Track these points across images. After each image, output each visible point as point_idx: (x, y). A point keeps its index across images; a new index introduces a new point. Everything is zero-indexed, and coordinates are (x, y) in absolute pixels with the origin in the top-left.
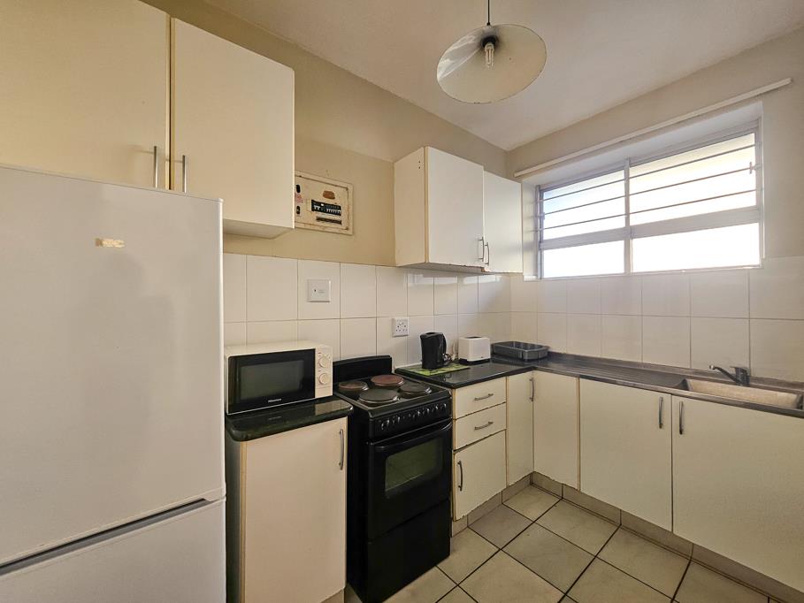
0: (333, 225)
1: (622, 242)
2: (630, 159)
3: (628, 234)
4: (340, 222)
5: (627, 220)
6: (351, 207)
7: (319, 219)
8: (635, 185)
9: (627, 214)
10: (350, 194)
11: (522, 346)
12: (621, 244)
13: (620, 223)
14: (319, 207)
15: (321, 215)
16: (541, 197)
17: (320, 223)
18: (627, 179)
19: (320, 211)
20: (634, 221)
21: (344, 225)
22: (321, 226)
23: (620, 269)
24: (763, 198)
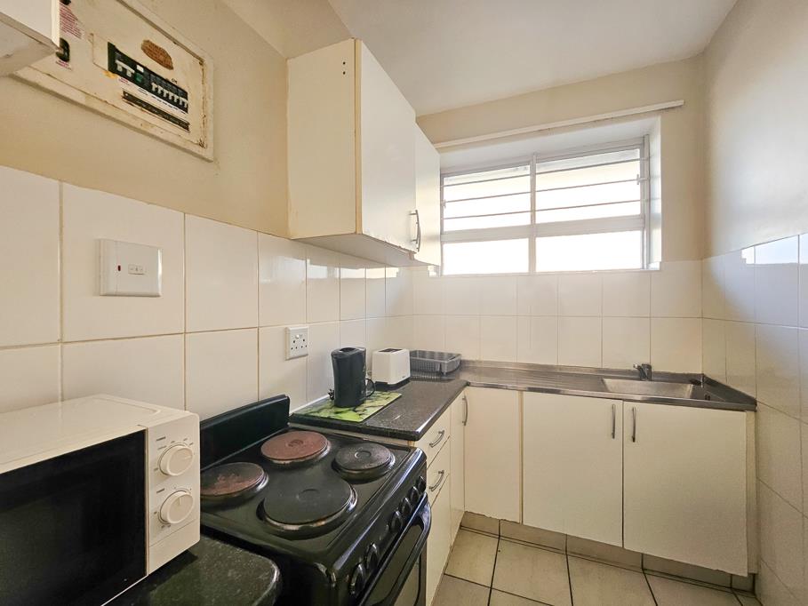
0: (168, 125)
1: (526, 240)
2: (536, 154)
3: (533, 232)
4: (185, 126)
5: (533, 218)
6: (210, 103)
7: (130, 99)
8: (541, 182)
9: (533, 211)
10: (209, 76)
12: (525, 242)
13: (525, 220)
14: (130, 71)
15: (135, 90)
16: (443, 184)
17: (135, 110)
18: (533, 174)
19: (133, 79)
20: (541, 218)
21: (194, 135)
22: (135, 118)
23: (525, 269)
24: (657, 207)
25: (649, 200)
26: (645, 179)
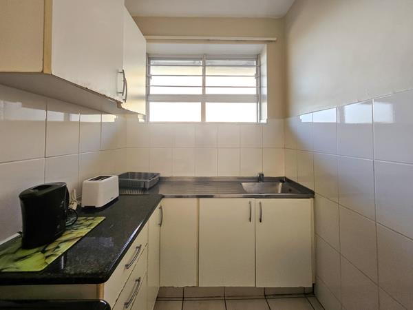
1: (200, 103)
2: (206, 54)
3: (204, 99)
5: (204, 91)
8: (209, 71)
9: (204, 87)
11: (143, 176)
12: (199, 105)
13: (199, 91)
16: (149, 63)
18: (204, 66)
20: (209, 91)
23: (198, 119)
24: (265, 91)
25: (260, 87)
26: (258, 76)
